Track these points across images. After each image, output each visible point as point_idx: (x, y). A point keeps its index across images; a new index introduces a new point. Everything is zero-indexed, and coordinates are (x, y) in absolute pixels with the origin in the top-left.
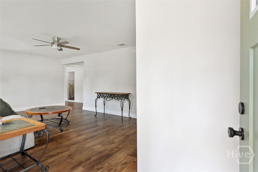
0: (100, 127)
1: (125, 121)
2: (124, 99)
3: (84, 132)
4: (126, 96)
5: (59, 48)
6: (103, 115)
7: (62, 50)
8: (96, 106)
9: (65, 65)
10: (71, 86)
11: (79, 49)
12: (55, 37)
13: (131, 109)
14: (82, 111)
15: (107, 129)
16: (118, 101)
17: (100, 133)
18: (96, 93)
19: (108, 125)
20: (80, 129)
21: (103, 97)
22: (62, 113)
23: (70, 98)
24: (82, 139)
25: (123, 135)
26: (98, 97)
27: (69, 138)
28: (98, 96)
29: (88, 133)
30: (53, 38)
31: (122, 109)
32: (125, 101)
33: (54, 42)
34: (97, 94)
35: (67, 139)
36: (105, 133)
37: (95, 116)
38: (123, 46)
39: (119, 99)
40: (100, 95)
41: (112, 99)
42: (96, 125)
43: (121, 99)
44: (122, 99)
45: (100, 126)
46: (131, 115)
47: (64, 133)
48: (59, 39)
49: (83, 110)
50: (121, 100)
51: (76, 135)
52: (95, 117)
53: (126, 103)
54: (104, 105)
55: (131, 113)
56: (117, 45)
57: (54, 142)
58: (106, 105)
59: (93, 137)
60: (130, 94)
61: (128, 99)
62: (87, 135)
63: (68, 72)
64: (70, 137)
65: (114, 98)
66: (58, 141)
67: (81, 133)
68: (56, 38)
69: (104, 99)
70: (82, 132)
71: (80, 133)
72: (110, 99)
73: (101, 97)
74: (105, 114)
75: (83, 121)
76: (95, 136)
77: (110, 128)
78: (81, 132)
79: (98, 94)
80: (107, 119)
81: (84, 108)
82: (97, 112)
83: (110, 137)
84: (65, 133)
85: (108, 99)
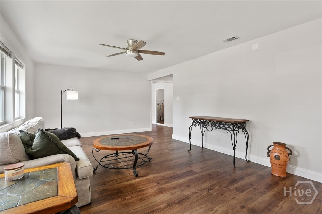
0: (196, 176)
1: (241, 169)
2: (237, 131)
3: (169, 185)
4: (241, 125)
5: (136, 55)
6: (201, 150)
7: (143, 59)
8: (190, 137)
9: (151, 81)
10: (160, 106)
11: (163, 54)
12: (130, 40)
13: (250, 146)
14: (171, 141)
15: (207, 185)
16: (227, 132)
17: (195, 193)
18: (190, 117)
19: (210, 175)
20: (163, 177)
21: (201, 125)
22: (136, 150)
23: (159, 120)
24: (162, 203)
25: (243, 207)
26: (194, 124)
27: (143, 195)
28: (194, 122)
29: (175, 188)
30: (128, 42)
31: (235, 146)
32: (239, 132)
33: (129, 47)
34: (192, 120)
35: (140, 195)
36: (205, 193)
37: (189, 151)
38: (235, 40)
39: (229, 130)
40: (196, 121)
41: (216, 129)
42: (190, 171)
43: (232, 130)
44: (234, 131)
45: (196, 173)
46: (249, 156)
47: (138, 182)
48: (134, 41)
49: (173, 140)
50: (232, 132)
51: (155, 189)
52: (189, 154)
53: (241, 136)
54: (203, 135)
55: (250, 153)
56: (224, 41)
57: (120, 199)
58: (206, 136)
59: (184, 199)
60: (248, 121)
61: (244, 129)
62: (173, 191)
63: (156, 90)
64: (145, 194)
65: (220, 127)
66: (125, 199)
67: (164, 186)
68: (132, 40)
69: (202, 127)
70: (166, 183)
71: (162, 186)
72: (213, 129)
73: (197, 124)
74: (204, 150)
75: (170, 160)
76: (187, 198)
77: (214, 182)
78: (164, 184)
79: (194, 119)
80: (207, 160)
81: (174, 137)
82: (191, 144)
83: (216, 209)
84: (141, 181)
85: (210, 128)
